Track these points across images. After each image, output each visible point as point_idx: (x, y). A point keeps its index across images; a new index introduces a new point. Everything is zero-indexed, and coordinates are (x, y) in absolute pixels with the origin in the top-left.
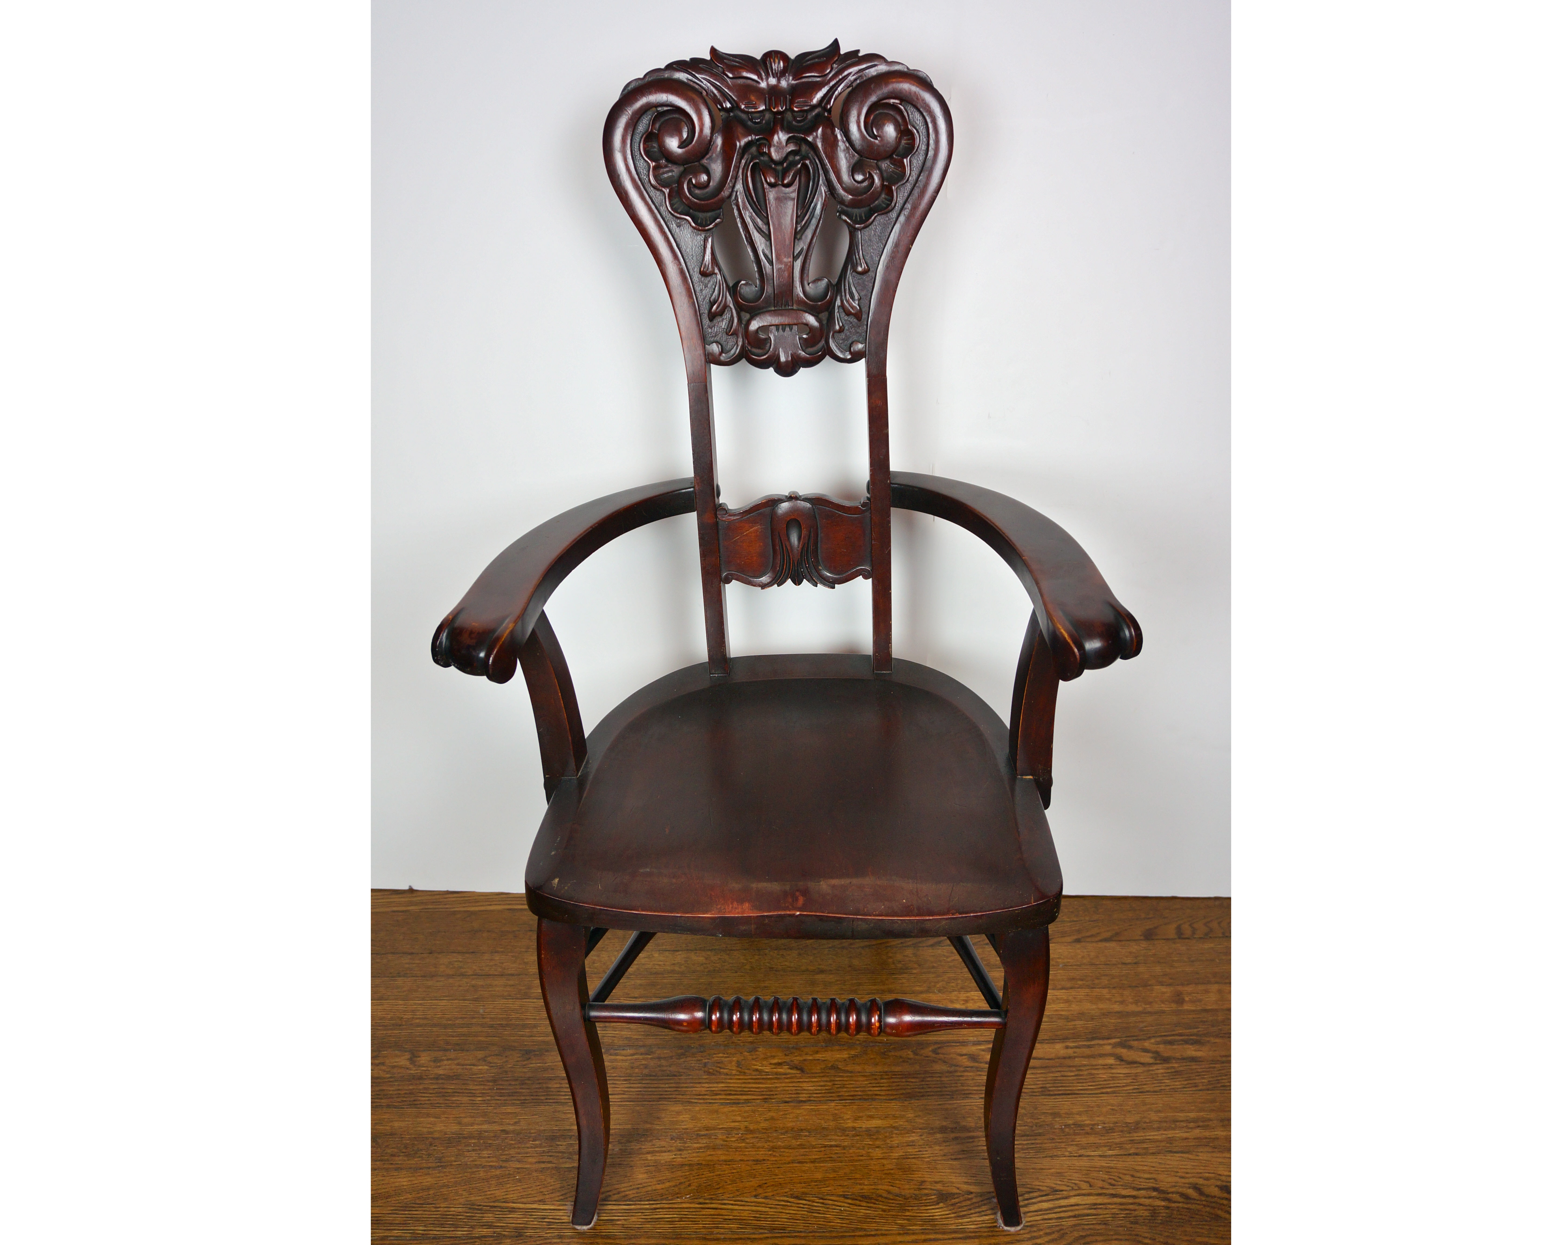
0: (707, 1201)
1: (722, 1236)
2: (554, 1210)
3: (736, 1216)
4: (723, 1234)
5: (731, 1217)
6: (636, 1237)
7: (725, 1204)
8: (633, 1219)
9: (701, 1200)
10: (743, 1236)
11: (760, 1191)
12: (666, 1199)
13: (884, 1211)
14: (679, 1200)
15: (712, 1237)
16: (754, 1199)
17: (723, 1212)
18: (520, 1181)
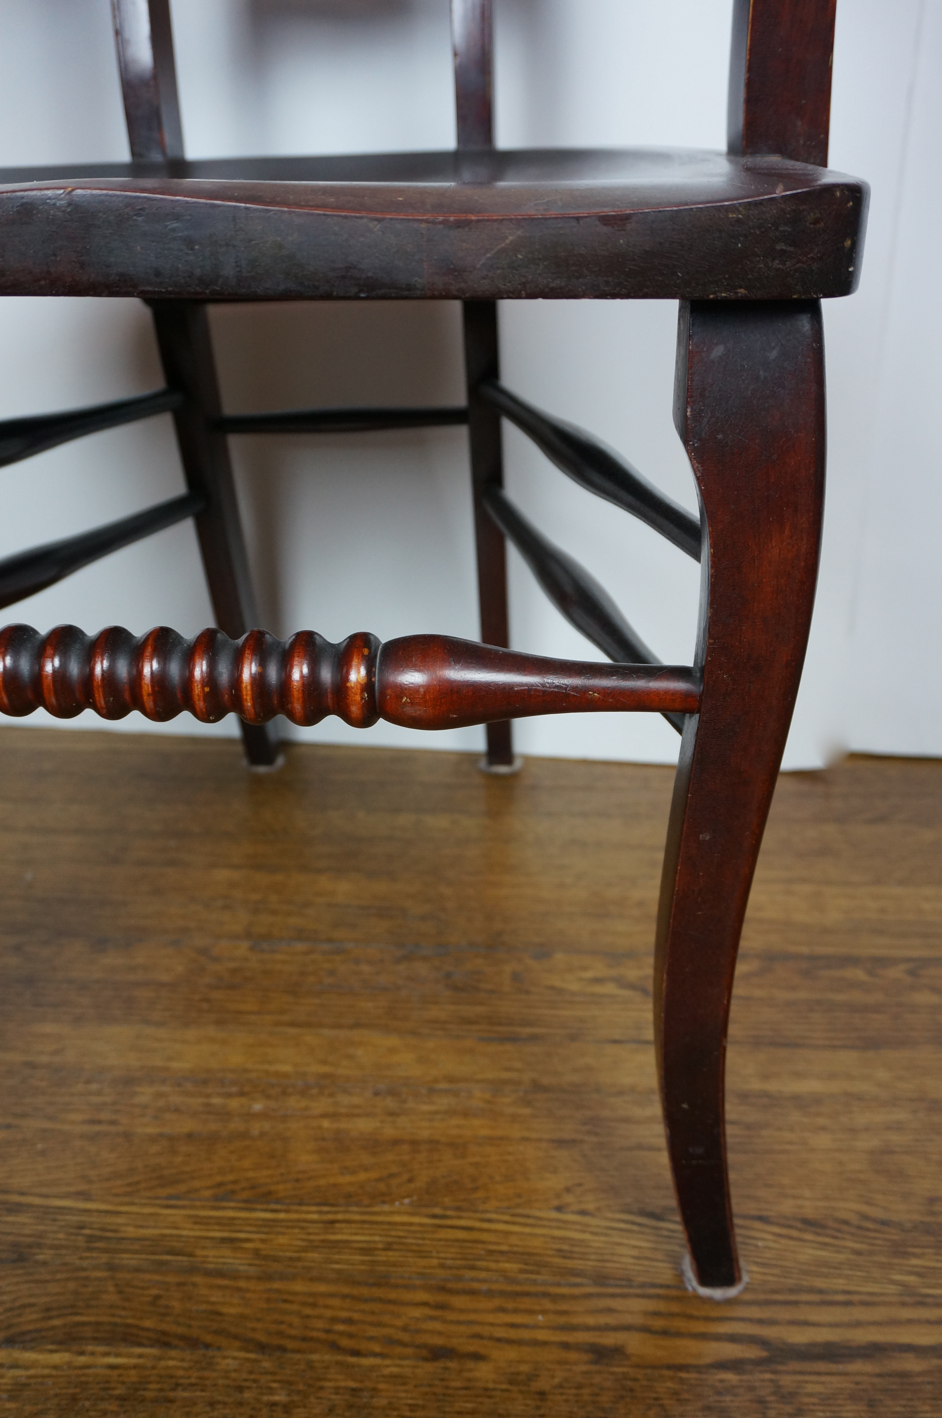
0: (450, 1213)
1: (484, 1287)
2: (107, 1212)
3: (517, 1246)
4: (484, 1281)
5: (504, 1248)
6: (283, 1277)
7: (490, 1221)
8: (282, 1240)
9: (437, 1211)
10: (532, 1289)
11: (569, 1199)
12: (358, 1204)
13: (858, 1253)
14: (386, 1208)
15: (460, 1286)
16: (554, 1215)
17: (484, 1236)
18: (43, 1153)
